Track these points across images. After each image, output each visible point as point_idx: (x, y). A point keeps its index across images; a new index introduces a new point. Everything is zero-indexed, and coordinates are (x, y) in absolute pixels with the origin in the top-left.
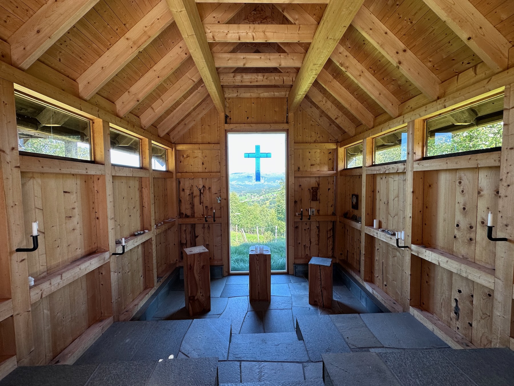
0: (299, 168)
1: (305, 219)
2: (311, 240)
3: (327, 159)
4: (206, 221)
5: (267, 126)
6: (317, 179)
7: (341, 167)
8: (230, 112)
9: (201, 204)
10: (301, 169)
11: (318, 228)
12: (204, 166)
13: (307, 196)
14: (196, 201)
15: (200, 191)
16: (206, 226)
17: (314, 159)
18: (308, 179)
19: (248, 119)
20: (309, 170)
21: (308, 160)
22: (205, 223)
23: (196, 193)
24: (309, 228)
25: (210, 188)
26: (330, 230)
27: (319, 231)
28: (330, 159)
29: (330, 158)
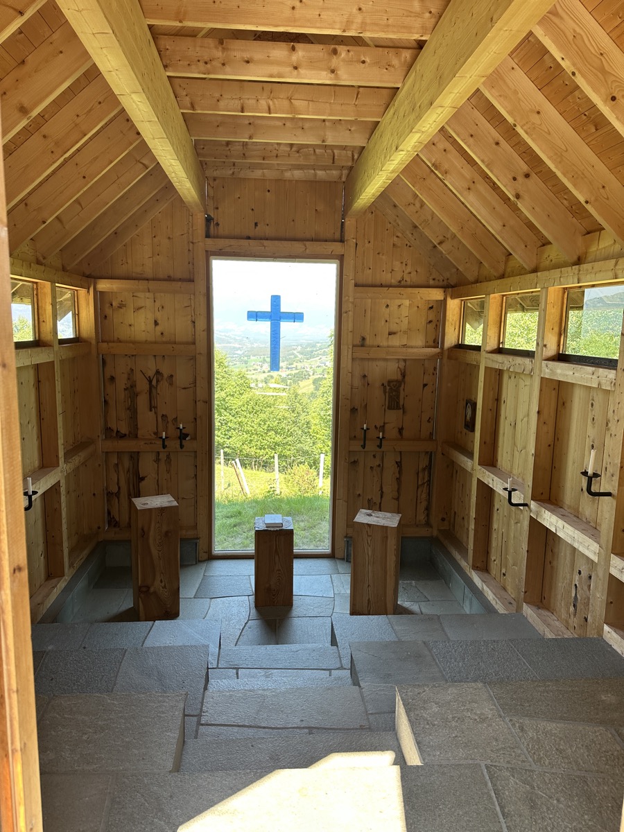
0: (364, 339)
1: (371, 446)
2: (384, 490)
3: (424, 321)
4: (164, 446)
5: (298, 247)
6: (400, 363)
7: (450, 339)
8: (217, 208)
9: (151, 410)
10: (368, 342)
11: (399, 464)
12: (158, 328)
13: (378, 398)
14: (142, 401)
15: (150, 381)
16: (163, 456)
17: (397, 321)
18: (381, 364)
19: (257, 228)
20: (384, 343)
21: (383, 322)
22: (162, 450)
23: (142, 385)
24: (380, 465)
25: (172, 376)
26: (424, 469)
27: (400, 472)
28: (430, 322)
29: (430, 319)
